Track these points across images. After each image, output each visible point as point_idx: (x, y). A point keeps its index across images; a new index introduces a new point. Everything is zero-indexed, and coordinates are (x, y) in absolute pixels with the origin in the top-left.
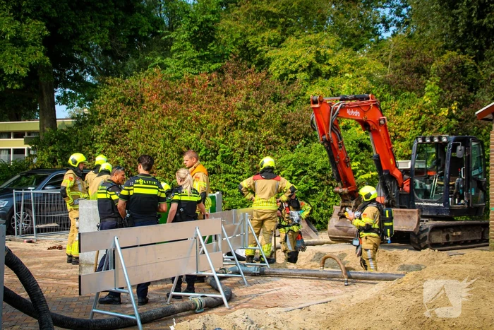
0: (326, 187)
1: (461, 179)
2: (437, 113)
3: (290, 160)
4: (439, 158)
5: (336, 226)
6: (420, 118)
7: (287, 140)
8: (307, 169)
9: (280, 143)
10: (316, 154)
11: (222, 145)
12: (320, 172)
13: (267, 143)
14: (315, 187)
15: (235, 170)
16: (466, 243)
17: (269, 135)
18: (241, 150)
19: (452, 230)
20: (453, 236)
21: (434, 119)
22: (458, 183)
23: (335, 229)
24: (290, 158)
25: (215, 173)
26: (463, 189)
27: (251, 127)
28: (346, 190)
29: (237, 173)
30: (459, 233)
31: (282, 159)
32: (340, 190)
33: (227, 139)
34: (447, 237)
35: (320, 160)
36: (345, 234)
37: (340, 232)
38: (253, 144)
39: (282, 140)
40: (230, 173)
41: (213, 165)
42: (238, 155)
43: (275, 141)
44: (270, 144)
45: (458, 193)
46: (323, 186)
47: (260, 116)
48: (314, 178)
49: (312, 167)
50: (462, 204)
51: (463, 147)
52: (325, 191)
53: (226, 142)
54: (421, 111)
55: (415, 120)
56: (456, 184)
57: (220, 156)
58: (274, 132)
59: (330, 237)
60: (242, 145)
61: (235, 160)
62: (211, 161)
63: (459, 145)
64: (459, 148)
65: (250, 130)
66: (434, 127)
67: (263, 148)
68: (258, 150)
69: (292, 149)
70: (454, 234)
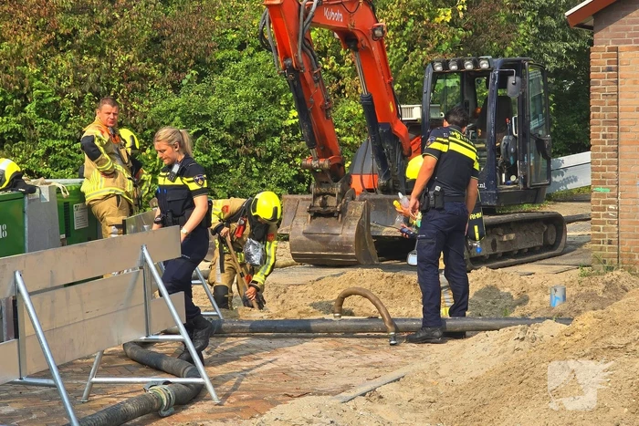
0: (244, 160)
1: (511, 138)
2: (433, 17)
3: (175, 110)
4: (466, 98)
5: (304, 233)
6: (403, 26)
7: (163, 71)
8: (207, 125)
9: (153, 77)
10: (222, 96)
11: (36, 83)
12: (231, 130)
13: (127, 77)
14: (224, 160)
15: (66, 133)
16: (521, 253)
17: (129, 62)
18: (76, 93)
19: (500, 231)
20: (502, 242)
21: (428, 28)
22: (507, 146)
23: (304, 238)
24: (173, 106)
25: (24, 140)
26: (515, 155)
27: (93, 47)
28: (325, 163)
29: (70, 137)
30: (512, 236)
31: (158, 107)
32: (315, 164)
33: (45, 70)
34: (494, 245)
35: (231, 107)
36: (324, 247)
37: (315, 244)
38: (98, 80)
39: (153, 71)
40: (55, 138)
41: (18, 122)
42: (69, 102)
43: (141, 75)
44: (132, 80)
45: (506, 163)
46: (237, 157)
47: (109, 25)
48: (222, 142)
49: (217, 122)
50: (514, 183)
51: (518, 79)
52: (242, 167)
53: (44, 76)
54: (404, 14)
55: (397, 30)
56: (503, 147)
57: (34, 104)
58: (139, 57)
59: (294, 256)
60: (78, 82)
61: (63, 114)
62: (15, 115)
63: (511, 74)
64: (512, 80)
65: (92, 53)
66: (428, 42)
67: (120, 88)
68: (109, 91)
69: (176, 88)
70: (505, 239)
